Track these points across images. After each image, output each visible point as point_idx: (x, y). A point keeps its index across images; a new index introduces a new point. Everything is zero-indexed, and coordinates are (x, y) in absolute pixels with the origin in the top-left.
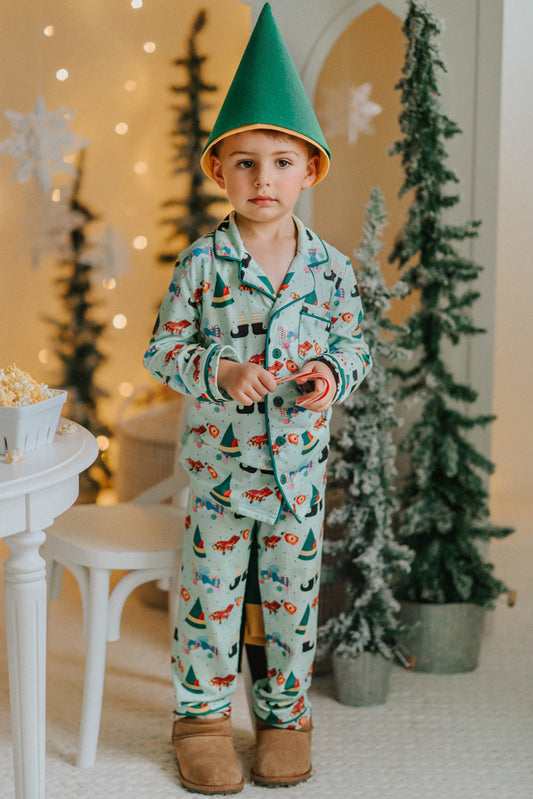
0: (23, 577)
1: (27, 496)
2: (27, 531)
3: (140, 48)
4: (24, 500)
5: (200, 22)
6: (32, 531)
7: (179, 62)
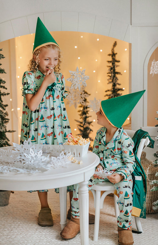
0: (83, 192)
1: (84, 173)
2: (84, 181)
3: (100, 50)
4: (83, 174)
5: (115, 44)
6: (85, 181)
7: (109, 55)
